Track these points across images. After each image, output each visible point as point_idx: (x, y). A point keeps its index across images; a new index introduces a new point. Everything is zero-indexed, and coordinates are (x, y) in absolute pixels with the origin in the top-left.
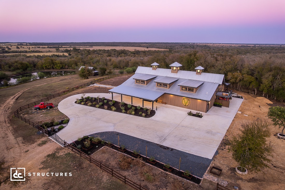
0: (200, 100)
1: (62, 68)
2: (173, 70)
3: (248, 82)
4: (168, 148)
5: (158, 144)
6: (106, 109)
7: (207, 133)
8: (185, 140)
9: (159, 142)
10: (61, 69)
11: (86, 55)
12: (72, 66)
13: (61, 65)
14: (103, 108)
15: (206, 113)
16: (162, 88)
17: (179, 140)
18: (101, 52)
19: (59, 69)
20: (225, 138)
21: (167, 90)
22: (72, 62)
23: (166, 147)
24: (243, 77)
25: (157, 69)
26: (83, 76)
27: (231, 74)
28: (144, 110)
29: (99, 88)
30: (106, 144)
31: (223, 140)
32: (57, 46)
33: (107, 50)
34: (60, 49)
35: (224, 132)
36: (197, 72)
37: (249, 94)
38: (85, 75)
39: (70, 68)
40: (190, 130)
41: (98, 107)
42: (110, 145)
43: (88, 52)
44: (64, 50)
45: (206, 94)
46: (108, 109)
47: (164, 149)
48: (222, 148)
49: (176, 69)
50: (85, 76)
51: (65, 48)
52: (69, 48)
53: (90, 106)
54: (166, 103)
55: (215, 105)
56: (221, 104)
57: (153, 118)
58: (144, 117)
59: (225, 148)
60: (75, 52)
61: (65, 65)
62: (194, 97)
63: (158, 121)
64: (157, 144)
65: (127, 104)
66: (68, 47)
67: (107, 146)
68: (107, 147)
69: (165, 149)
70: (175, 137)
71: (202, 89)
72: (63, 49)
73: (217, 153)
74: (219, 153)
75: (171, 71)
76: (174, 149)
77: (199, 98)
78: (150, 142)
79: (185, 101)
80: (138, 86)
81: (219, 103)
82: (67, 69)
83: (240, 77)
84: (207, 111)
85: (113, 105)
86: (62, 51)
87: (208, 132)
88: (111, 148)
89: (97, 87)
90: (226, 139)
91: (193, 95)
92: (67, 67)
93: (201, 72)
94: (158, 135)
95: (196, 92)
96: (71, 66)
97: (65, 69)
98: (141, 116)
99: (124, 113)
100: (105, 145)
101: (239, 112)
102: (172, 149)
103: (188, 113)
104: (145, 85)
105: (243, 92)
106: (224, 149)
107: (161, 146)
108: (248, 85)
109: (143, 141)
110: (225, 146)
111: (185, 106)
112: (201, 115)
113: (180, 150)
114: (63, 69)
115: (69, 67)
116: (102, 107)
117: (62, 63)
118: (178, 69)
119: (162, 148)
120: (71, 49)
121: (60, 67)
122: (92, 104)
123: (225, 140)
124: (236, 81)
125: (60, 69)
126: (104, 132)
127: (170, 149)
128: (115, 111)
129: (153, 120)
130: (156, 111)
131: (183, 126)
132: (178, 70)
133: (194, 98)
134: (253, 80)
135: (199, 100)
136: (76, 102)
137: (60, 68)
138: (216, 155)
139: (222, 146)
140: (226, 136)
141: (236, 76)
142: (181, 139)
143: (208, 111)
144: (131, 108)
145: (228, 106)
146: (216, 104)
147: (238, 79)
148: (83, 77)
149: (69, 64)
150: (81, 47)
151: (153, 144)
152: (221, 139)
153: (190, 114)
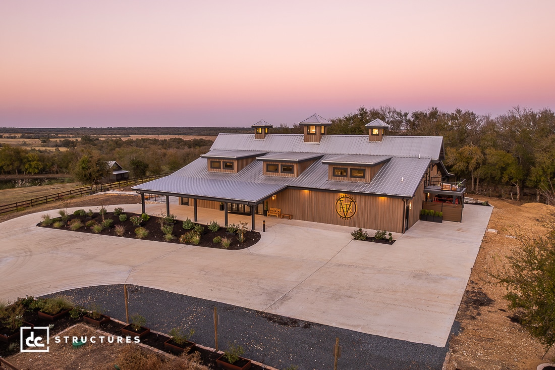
0: (386, 196)
1: (42, 171)
2: (308, 134)
3: (497, 167)
4: (294, 322)
5: (262, 313)
6: (119, 236)
7: (414, 277)
8: (349, 297)
9: (266, 307)
10: (42, 173)
11: (110, 148)
12: (68, 166)
13: (40, 163)
14: (113, 233)
15: (402, 233)
16: (280, 175)
17: (331, 298)
18: (146, 143)
19: (35, 174)
20: (470, 289)
21: (293, 180)
22: (69, 158)
23: (289, 318)
24: (485, 154)
25: (267, 136)
26: (85, 176)
27: (453, 150)
28: (228, 231)
29: (119, 197)
30: (83, 317)
31: (467, 292)
32: (44, 135)
33: (162, 141)
34: (51, 139)
35: (466, 275)
36: (372, 135)
37: (502, 200)
38: (90, 174)
39: (64, 170)
40: (362, 273)
41: (98, 230)
42: (97, 319)
43: (116, 143)
44: (60, 141)
45: (399, 182)
46: (126, 235)
47: (280, 323)
48: (468, 313)
49: (316, 132)
50: (90, 178)
51: (63, 137)
52: (73, 137)
53: (76, 231)
54: (292, 216)
55: (424, 217)
56: (441, 213)
57: (252, 249)
58: (228, 249)
59: (479, 314)
60: (87, 143)
61: (52, 165)
62: (368, 190)
63: (267, 256)
64: (257, 312)
65: (182, 221)
66: (71, 136)
67: (88, 323)
68: (87, 327)
69: (285, 324)
70: (317, 290)
71: (387, 172)
72: (58, 140)
73: (457, 328)
74: (463, 329)
75: (304, 139)
76: (314, 324)
77: (383, 192)
78: (236, 307)
79: (344, 206)
80: (214, 175)
81: (435, 212)
82: (57, 173)
83: (477, 156)
84: (405, 229)
85: (143, 224)
86: (55, 144)
87: (417, 276)
88: (97, 329)
89: (114, 196)
90: (476, 290)
91: (363, 186)
92: (55, 168)
93: (381, 134)
94: (262, 289)
95: (371, 180)
96: (66, 168)
97: (50, 173)
98: (218, 245)
99: (171, 241)
100: (79, 322)
101: (490, 230)
102: (308, 325)
103: (352, 234)
104: (234, 172)
105: (486, 195)
106: (478, 317)
107: (271, 318)
108: (499, 175)
109: (212, 305)
110: (476, 308)
111: (344, 220)
112: (391, 238)
113: (334, 325)
114: (46, 174)
115: (61, 168)
116: (109, 230)
117: (44, 159)
118: (323, 132)
119: (275, 322)
120: (77, 140)
121: (38, 168)
122: (82, 225)
123: (474, 292)
124: (468, 167)
125: (39, 173)
126: (91, 287)
127: (302, 325)
128: (145, 238)
129: (251, 254)
130: (262, 233)
131: (339, 265)
132: (321, 134)
133: (369, 192)
134: (510, 162)
135: (383, 198)
136: (39, 225)
137: (36, 171)
138: (456, 334)
139: (467, 309)
140: (472, 282)
141: (467, 154)
142: (336, 297)
143: (407, 229)
144: (192, 228)
145: (458, 219)
146: (428, 214)
147: (474, 161)
148: (85, 178)
149: (62, 162)
150: (103, 137)
151: (244, 312)
152: (461, 292)
153: (359, 236)
